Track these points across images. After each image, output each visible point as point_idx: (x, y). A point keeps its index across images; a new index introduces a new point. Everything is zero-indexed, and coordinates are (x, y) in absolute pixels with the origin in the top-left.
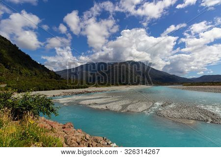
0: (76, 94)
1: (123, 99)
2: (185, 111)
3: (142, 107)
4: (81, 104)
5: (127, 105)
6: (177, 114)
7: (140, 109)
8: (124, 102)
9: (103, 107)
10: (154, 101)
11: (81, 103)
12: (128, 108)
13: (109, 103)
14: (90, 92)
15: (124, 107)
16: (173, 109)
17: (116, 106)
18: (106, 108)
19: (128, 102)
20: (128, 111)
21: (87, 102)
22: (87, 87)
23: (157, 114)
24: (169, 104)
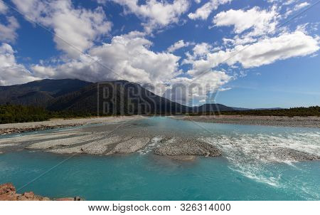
0: (23, 132)
1: (109, 136)
2: (186, 146)
3: (136, 146)
4: (33, 149)
5: (114, 145)
6: (177, 150)
7: (133, 149)
8: (110, 141)
9: (77, 150)
10: (152, 137)
11: (33, 146)
12: (117, 148)
13: (87, 142)
14: (53, 128)
15: (111, 147)
16: (173, 145)
17: (99, 148)
18: (81, 152)
19: (116, 139)
20: (116, 152)
21: (45, 145)
22: (46, 119)
23: (155, 152)
24: (169, 139)
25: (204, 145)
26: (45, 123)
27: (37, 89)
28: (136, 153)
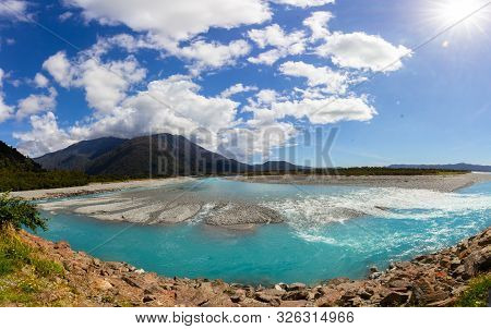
0: (69, 196)
1: (151, 202)
2: (244, 213)
3: (184, 214)
4: (78, 213)
5: (158, 213)
6: (234, 219)
7: (181, 218)
8: (153, 208)
9: (117, 217)
10: (203, 203)
11: (78, 210)
12: (161, 217)
13: (127, 210)
14: (92, 193)
15: (153, 215)
16: (229, 212)
17: (140, 216)
18: (122, 219)
19: (160, 206)
20: (161, 222)
21: (88, 210)
22: (86, 184)
23: (207, 221)
24: (224, 205)
25: (265, 211)
26: (85, 188)
27: (75, 152)
28: (184, 223)
